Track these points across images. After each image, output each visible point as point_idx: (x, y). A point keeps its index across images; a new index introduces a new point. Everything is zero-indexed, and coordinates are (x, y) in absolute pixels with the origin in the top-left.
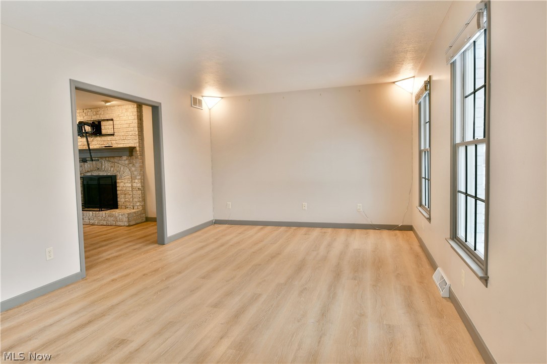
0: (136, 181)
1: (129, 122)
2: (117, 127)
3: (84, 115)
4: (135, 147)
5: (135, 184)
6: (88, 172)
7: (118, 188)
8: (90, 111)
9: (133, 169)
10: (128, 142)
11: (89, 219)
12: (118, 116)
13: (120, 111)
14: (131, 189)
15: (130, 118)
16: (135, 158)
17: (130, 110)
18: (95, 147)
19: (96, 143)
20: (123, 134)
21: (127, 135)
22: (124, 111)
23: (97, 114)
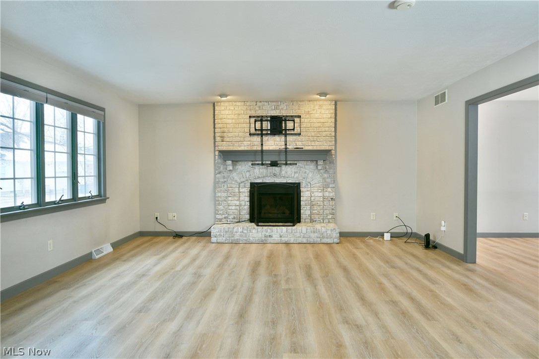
0: (329, 189)
1: (322, 120)
2: (305, 126)
3: (257, 109)
4: (331, 150)
5: (326, 193)
6: (259, 178)
7: (302, 199)
8: (266, 104)
9: (326, 175)
10: (320, 143)
11: (281, 237)
12: (308, 113)
13: (312, 108)
14: (322, 200)
15: (325, 116)
16: (328, 163)
17: (324, 107)
18: (271, 148)
19: (274, 143)
20: (313, 134)
21: (318, 135)
22: (317, 107)
23: (276, 108)
